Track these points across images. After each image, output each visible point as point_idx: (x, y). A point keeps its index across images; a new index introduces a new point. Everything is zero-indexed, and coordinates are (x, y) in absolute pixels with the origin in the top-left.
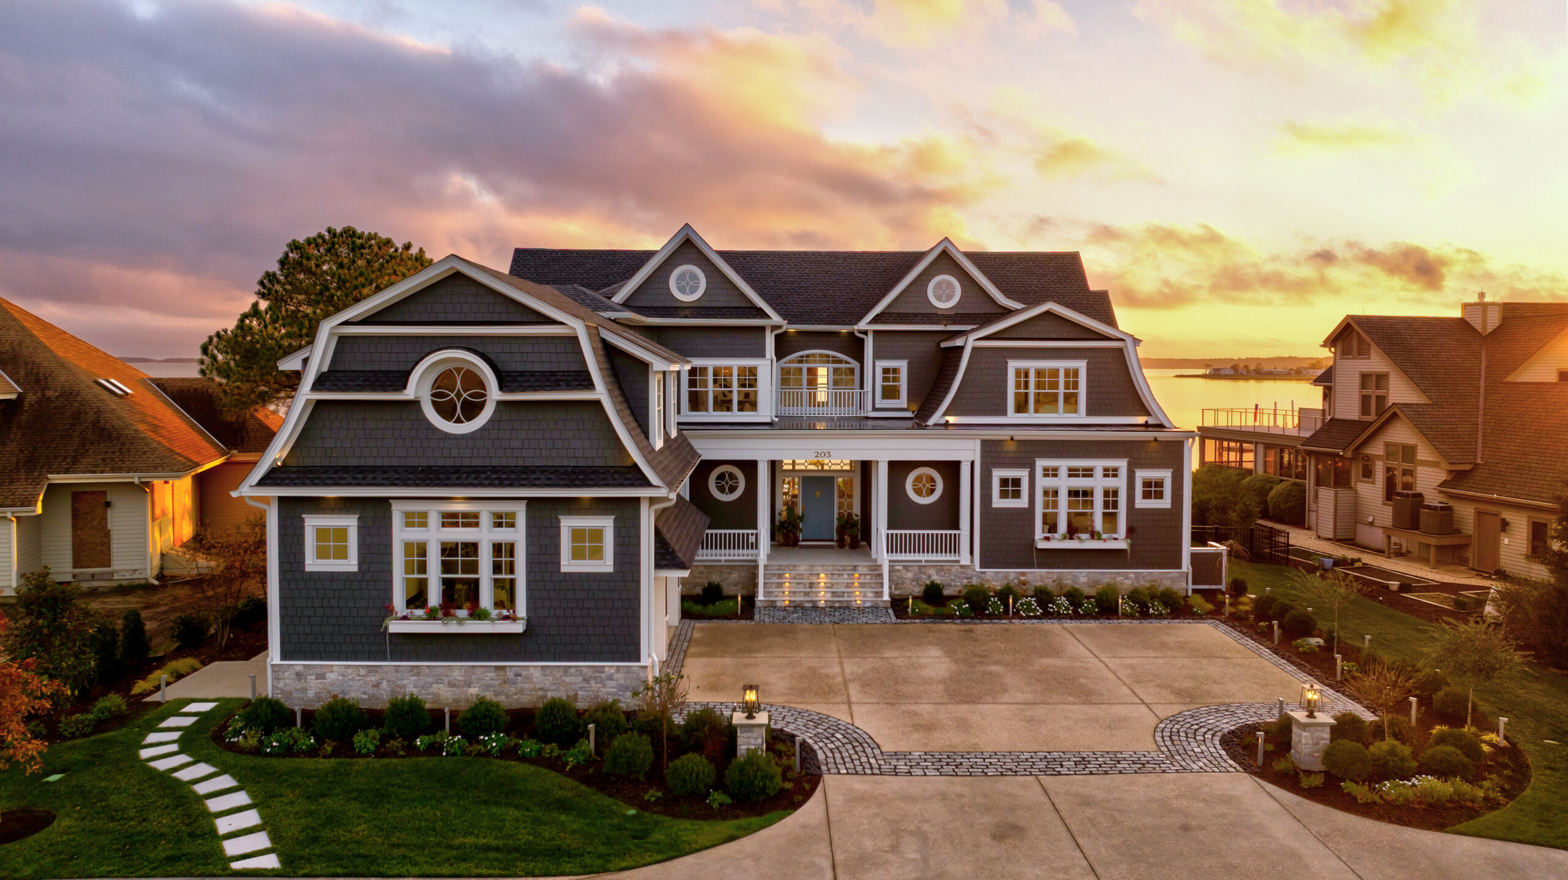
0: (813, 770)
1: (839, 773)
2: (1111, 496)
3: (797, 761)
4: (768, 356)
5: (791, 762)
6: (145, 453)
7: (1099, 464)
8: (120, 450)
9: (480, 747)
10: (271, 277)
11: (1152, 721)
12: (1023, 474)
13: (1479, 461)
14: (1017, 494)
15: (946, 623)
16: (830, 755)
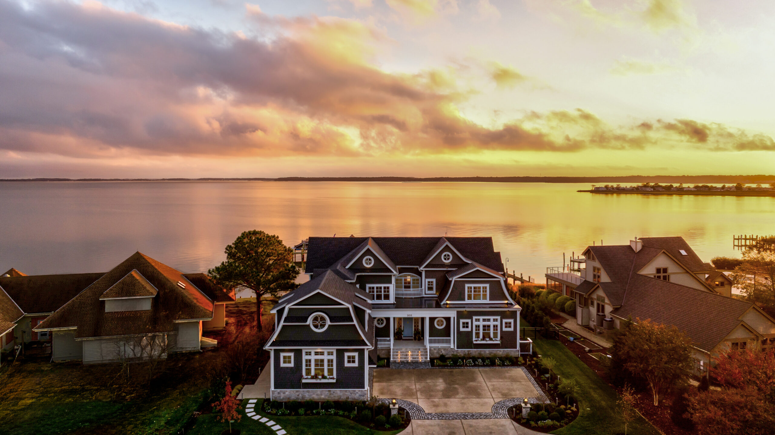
0: (409, 418)
1: (415, 419)
2: (495, 327)
3: (405, 416)
4: (393, 283)
5: (403, 416)
6: (199, 311)
7: (492, 318)
8: (192, 310)
9: (329, 413)
10: (230, 247)
11: (493, 403)
12: (469, 321)
13: (623, 305)
14: (467, 327)
15: (445, 369)
16: (413, 414)
